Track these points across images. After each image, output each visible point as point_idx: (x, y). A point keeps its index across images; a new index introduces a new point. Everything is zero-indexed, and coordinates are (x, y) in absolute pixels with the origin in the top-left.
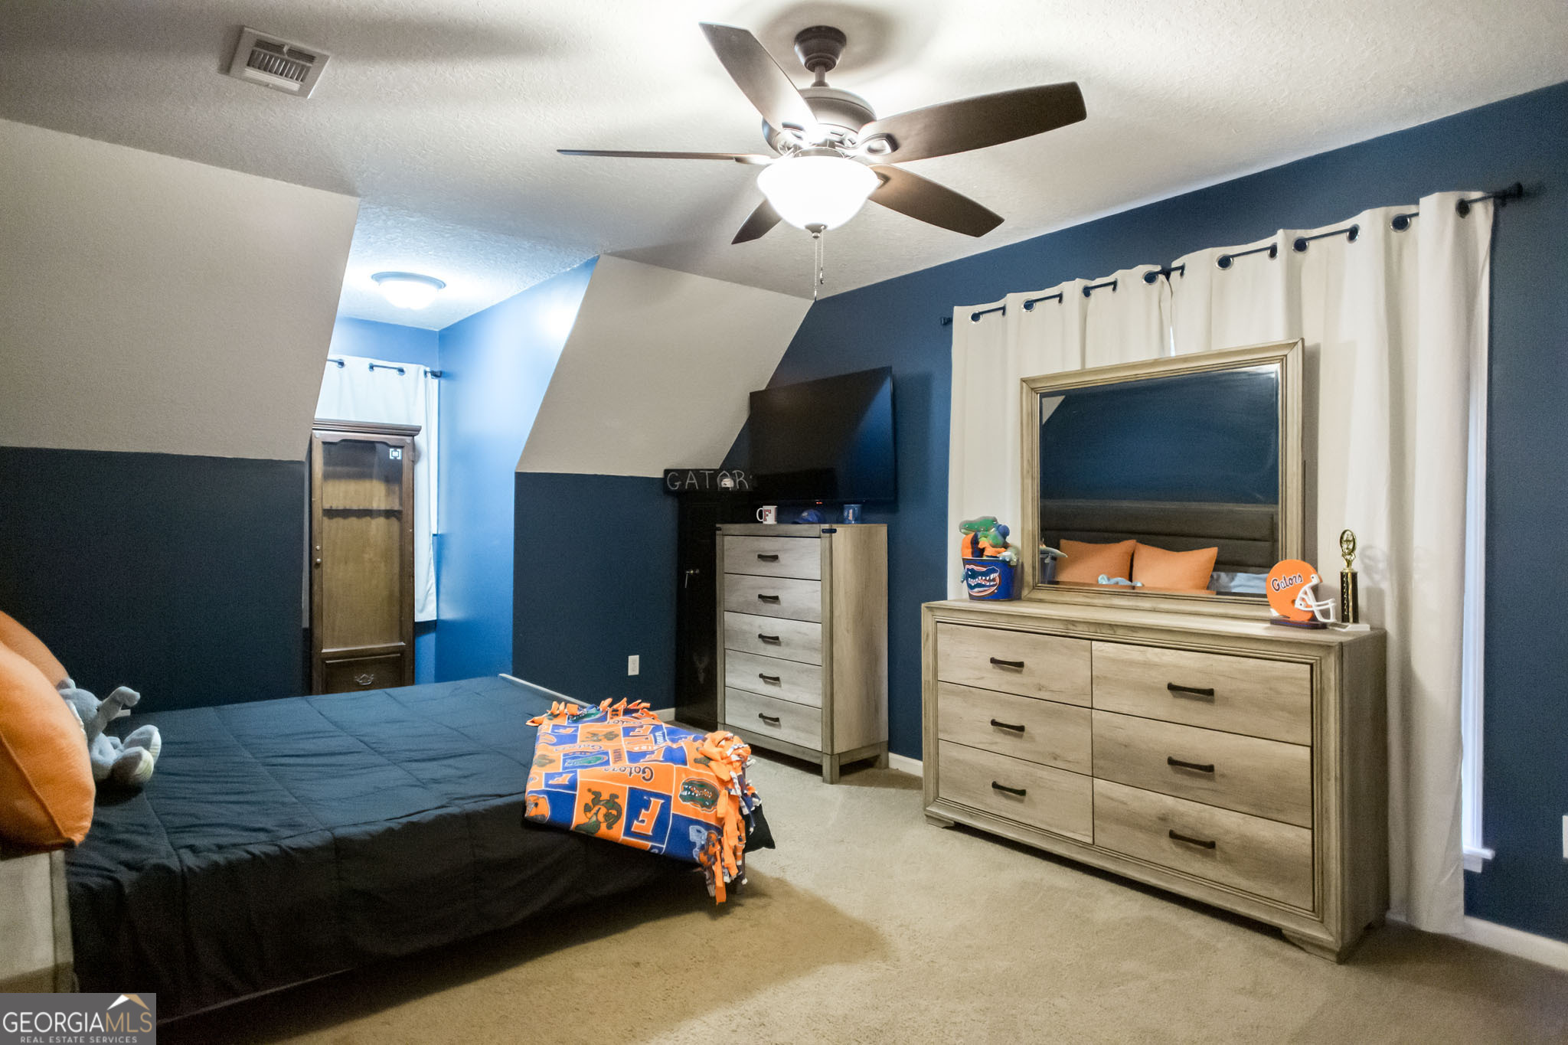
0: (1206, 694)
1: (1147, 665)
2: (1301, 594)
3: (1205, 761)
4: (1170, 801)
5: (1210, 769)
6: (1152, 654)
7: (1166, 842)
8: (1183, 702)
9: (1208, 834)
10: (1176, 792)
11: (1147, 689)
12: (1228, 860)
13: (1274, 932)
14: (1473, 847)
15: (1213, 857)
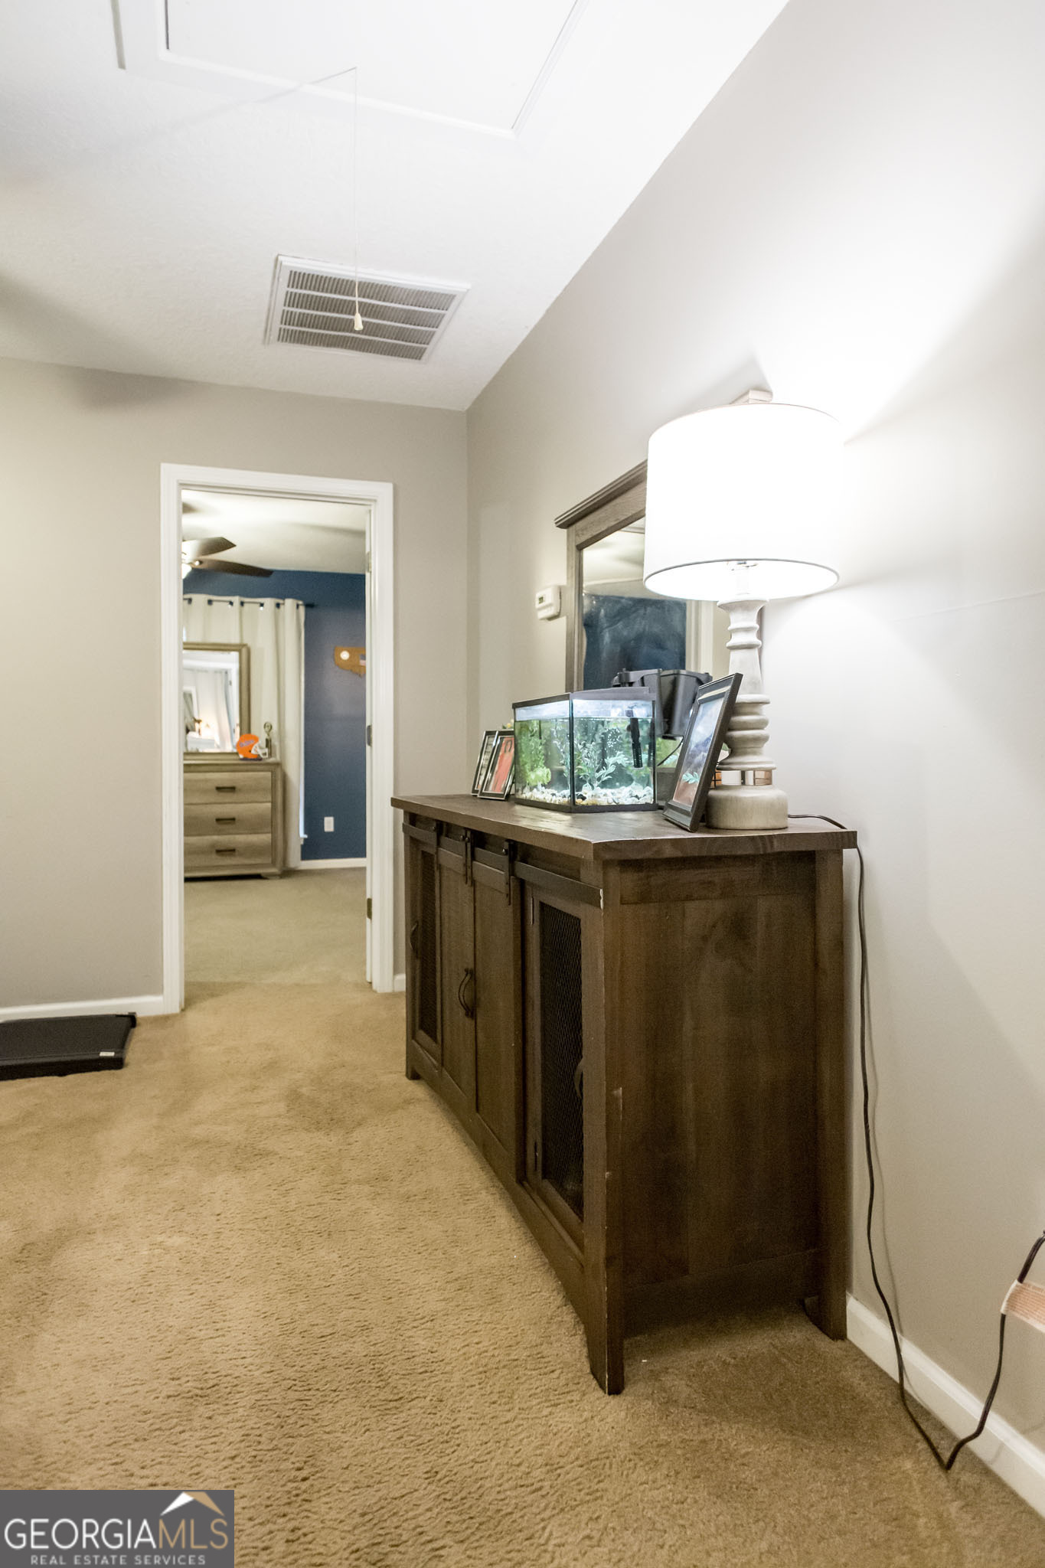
0: (232, 789)
1: (207, 781)
2: (254, 747)
3: (232, 817)
4: (215, 838)
5: (234, 819)
6: (209, 776)
7: (214, 856)
8: (222, 794)
9: (232, 846)
10: (219, 833)
11: (205, 791)
12: (241, 855)
13: (258, 877)
14: (302, 835)
15: (235, 856)
